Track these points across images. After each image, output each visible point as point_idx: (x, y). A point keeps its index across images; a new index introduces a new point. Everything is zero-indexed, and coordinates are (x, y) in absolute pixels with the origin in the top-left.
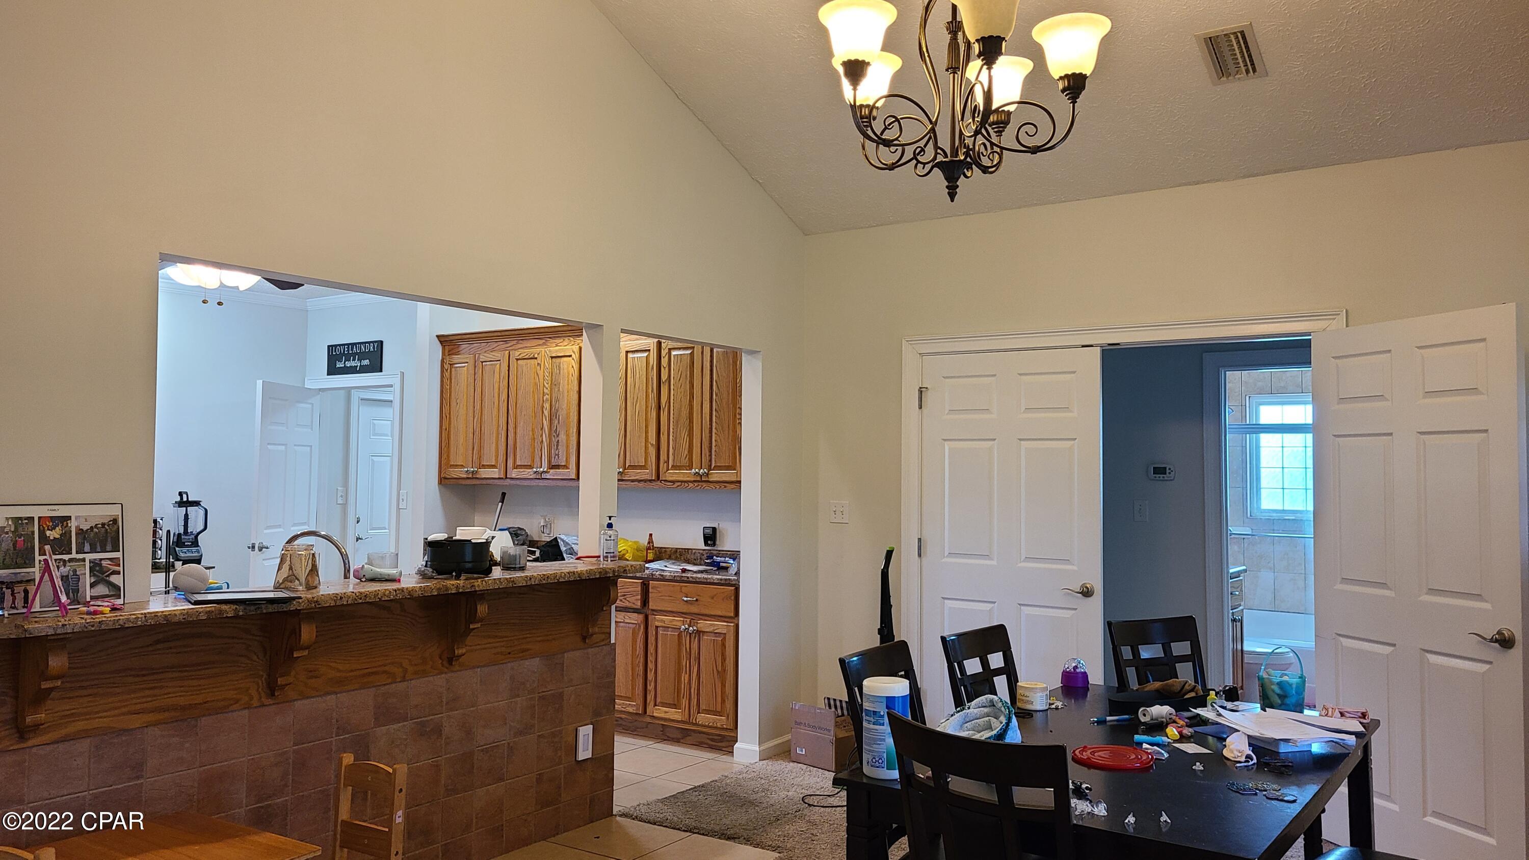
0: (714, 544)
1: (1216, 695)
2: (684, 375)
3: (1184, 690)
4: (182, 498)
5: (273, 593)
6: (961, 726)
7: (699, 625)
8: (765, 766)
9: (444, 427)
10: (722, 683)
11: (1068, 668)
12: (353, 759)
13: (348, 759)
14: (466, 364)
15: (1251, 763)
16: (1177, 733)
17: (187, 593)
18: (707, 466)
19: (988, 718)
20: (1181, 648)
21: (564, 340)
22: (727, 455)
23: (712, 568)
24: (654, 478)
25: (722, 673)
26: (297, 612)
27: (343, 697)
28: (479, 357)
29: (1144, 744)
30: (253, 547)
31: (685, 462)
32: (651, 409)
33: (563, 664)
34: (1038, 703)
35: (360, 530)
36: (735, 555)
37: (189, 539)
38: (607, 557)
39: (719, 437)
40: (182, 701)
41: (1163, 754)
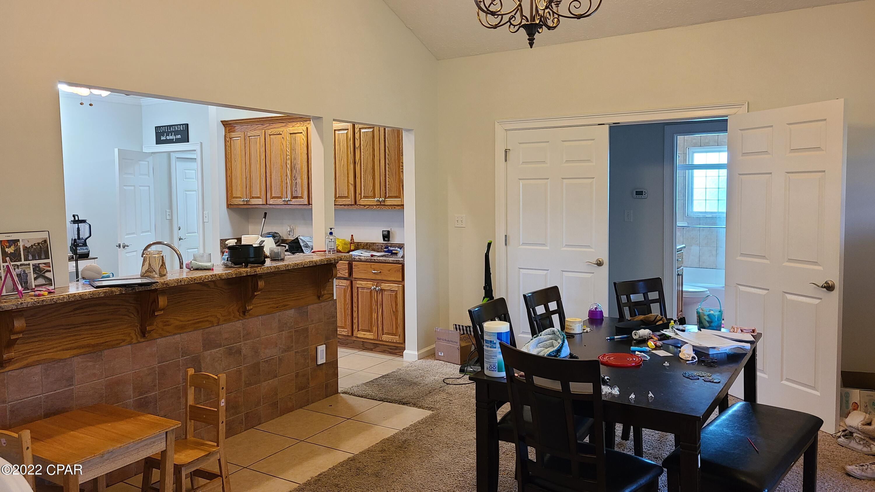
0: (389, 240)
1: (674, 323)
2: (369, 144)
3: (656, 320)
4: (75, 218)
5: (140, 280)
6: (537, 345)
7: (382, 286)
8: (421, 363)
9: (228, 175)
10: (396, 318)
11: (592, 309)
12: (193, 371)
13: (191, 371)
14: (240, 138)
15: (695, 361)
16: (653, 345)
17: (91, 282)
18: (384, 197)
19: (551, 341)
20: (653, 295)
21: (297, 123)
22: (396, 189)
23: (388, 253)
24: (353, 204)
25: (396, 313)
26: (156, 290)
27: (184, 336)
28: (247, 134)
29: (636, 352)
30: (120, 246)
31: (371, 194)
32: (350, 163)
33: (308, 312)
34: (577, 329)
35: (181, 234)
36: (401, 246)
37: (81, 242)
38: (330, 251)
39: (390, 179)
40: (93, 342)
41: (647, 357)
